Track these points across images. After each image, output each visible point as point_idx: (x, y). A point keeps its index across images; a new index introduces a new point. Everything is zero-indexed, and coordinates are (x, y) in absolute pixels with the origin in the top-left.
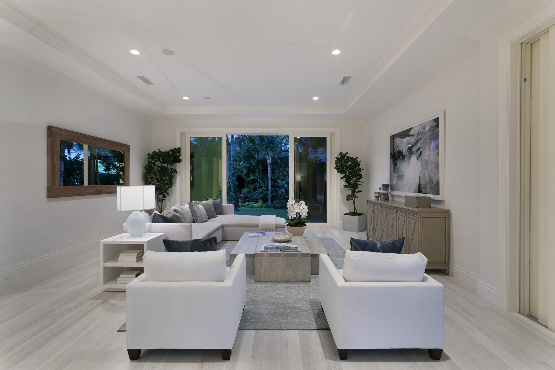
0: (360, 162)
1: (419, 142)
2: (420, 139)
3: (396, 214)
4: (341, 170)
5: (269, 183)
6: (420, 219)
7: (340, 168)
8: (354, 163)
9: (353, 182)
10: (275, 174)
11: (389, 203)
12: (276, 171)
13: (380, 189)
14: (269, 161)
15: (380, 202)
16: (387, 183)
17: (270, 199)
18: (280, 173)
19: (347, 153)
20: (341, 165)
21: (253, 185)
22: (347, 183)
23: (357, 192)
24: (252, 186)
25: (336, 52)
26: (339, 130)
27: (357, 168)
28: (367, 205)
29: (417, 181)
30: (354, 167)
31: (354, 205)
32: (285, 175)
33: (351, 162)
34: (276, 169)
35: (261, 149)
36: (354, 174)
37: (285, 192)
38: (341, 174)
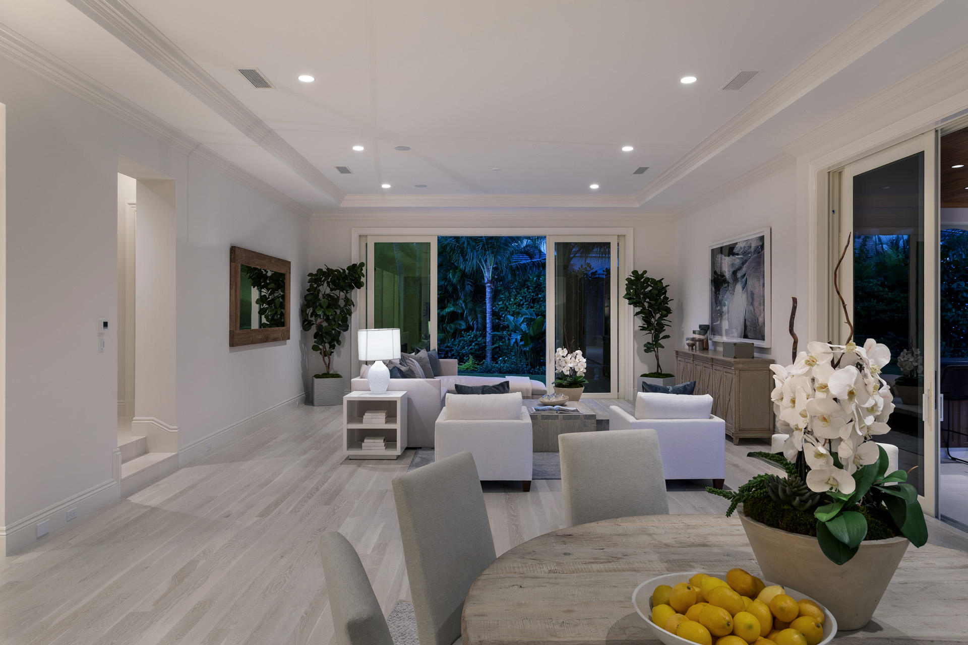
0: (666, 286)
1: (745, 265)
2: (746, 261)
3: (712, 368)
4: (635, 300)
5: (488, 321)
6: (737, 372)
7: (634, 298)
8: (657, 289)
9: (656, 321)
10: (500, 301)
11: (710, 355)
12: (502, 296)
13: (694, 332)
14: (488, 275)
15: (695, 352)
16: (707, 324)
17: (489, 355)
18: (510, 301)
19: (645, 272)
20: (635, 292)
21: (452, 325)
22: (645, 323)
23: (662, 338)
24: (451, 328)
25: (627, 149)
26: (632, 231)
27: (662, 298)
28: (675, 358)
29: (742, 321)
30: (657, 295)
31: (658, 360)
32: (522, 303)
33: (651, 286)
34: (500, 290)
35: (472, 251)
36: (656, 307)
37: (521, 340)
38: (636, 307)
